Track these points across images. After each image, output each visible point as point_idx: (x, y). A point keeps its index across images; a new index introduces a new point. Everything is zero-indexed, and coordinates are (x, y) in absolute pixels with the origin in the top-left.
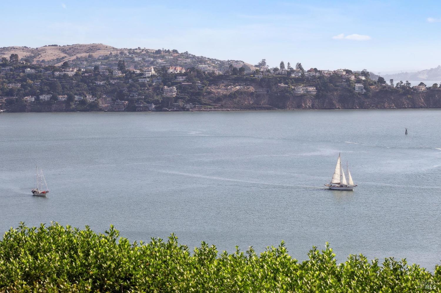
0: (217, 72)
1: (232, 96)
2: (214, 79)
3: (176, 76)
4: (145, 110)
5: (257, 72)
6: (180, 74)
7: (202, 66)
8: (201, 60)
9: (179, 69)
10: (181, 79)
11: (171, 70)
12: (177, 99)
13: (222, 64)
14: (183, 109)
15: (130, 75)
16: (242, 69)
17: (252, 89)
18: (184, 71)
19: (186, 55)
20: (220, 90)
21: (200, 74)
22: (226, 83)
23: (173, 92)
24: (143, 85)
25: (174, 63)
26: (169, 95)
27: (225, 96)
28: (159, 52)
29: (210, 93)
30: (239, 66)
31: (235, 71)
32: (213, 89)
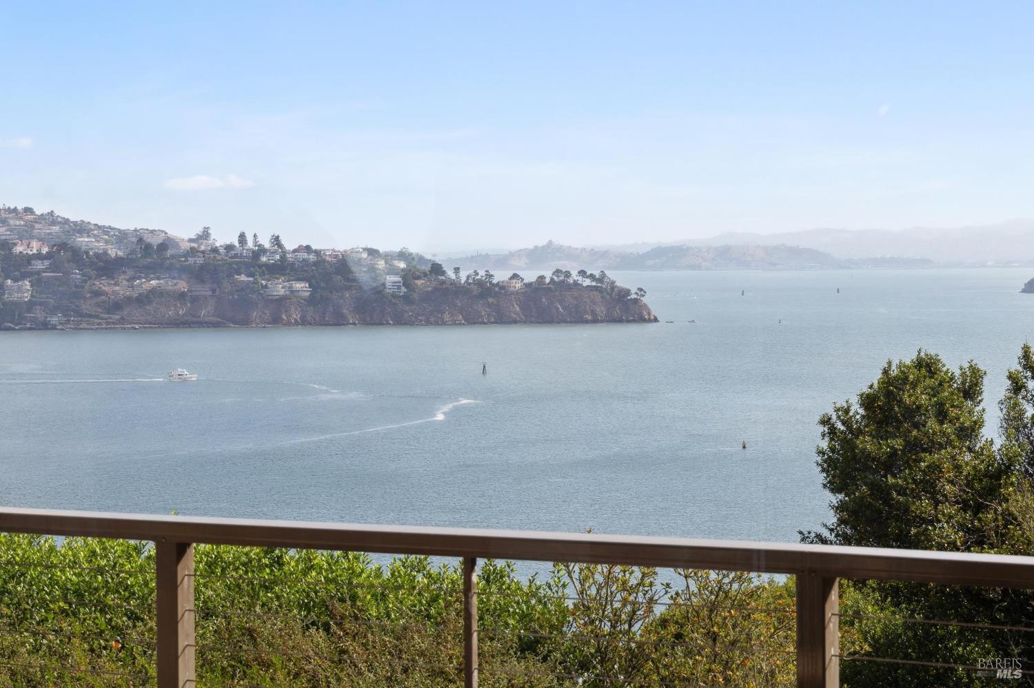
0: (113, 252)
1: (143, 300)
2: (106, 267)
3: (29, 259)
5: (193, 252)
6: (39, 256)
7: (82, 241)
8: (82, 228)
9: (35, 247)
10: (39, 265)
11: (19, 249)
12: (31, 305)
13: (121, 237)
14: (45, 326)
16: (163, 247)
17: (182, 285)
18: (45, 250)
19: (51, 219)
20: (118, 288)
21: (77, 256)
22: (130, 273)
23: (23, 291)
25: (26, 234)
26: (15, 297)
27: (129, 300)
29: (97, 294)
30: (155, 241)
31: (148, 249)
32: (104, 285)
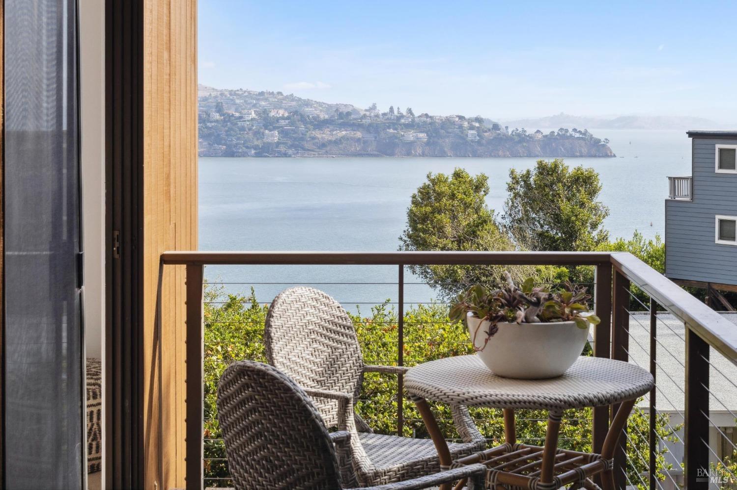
0: (324, 116)
1: (337, 142)
2: (320, 124)
3: (278, 120)
4: (244, 155)
5: (366, 116)
6: (283, 118)
7: (307, 110)
8: (308, 103)
9: (281, 112)
10: (282, 123)
11: (272, 114)
12: (278, 144)
13: (328, 108)
14: (285, 155)
15: (228, 118)
16: (348, 114)
17: (359, 134)
18: (286, 115)
19: (291, 98)
20: (324, 135)
21: (303, 119)
22: (331, 127)
23: (274, 136)
24: (242, 129)
25: (277, 106)
26: (270, 140)
27: (330, 142)
28: (262, 93)
29: (313, 138)
30: (345, 110)
31: (341, 115)
32: (318, 134)
